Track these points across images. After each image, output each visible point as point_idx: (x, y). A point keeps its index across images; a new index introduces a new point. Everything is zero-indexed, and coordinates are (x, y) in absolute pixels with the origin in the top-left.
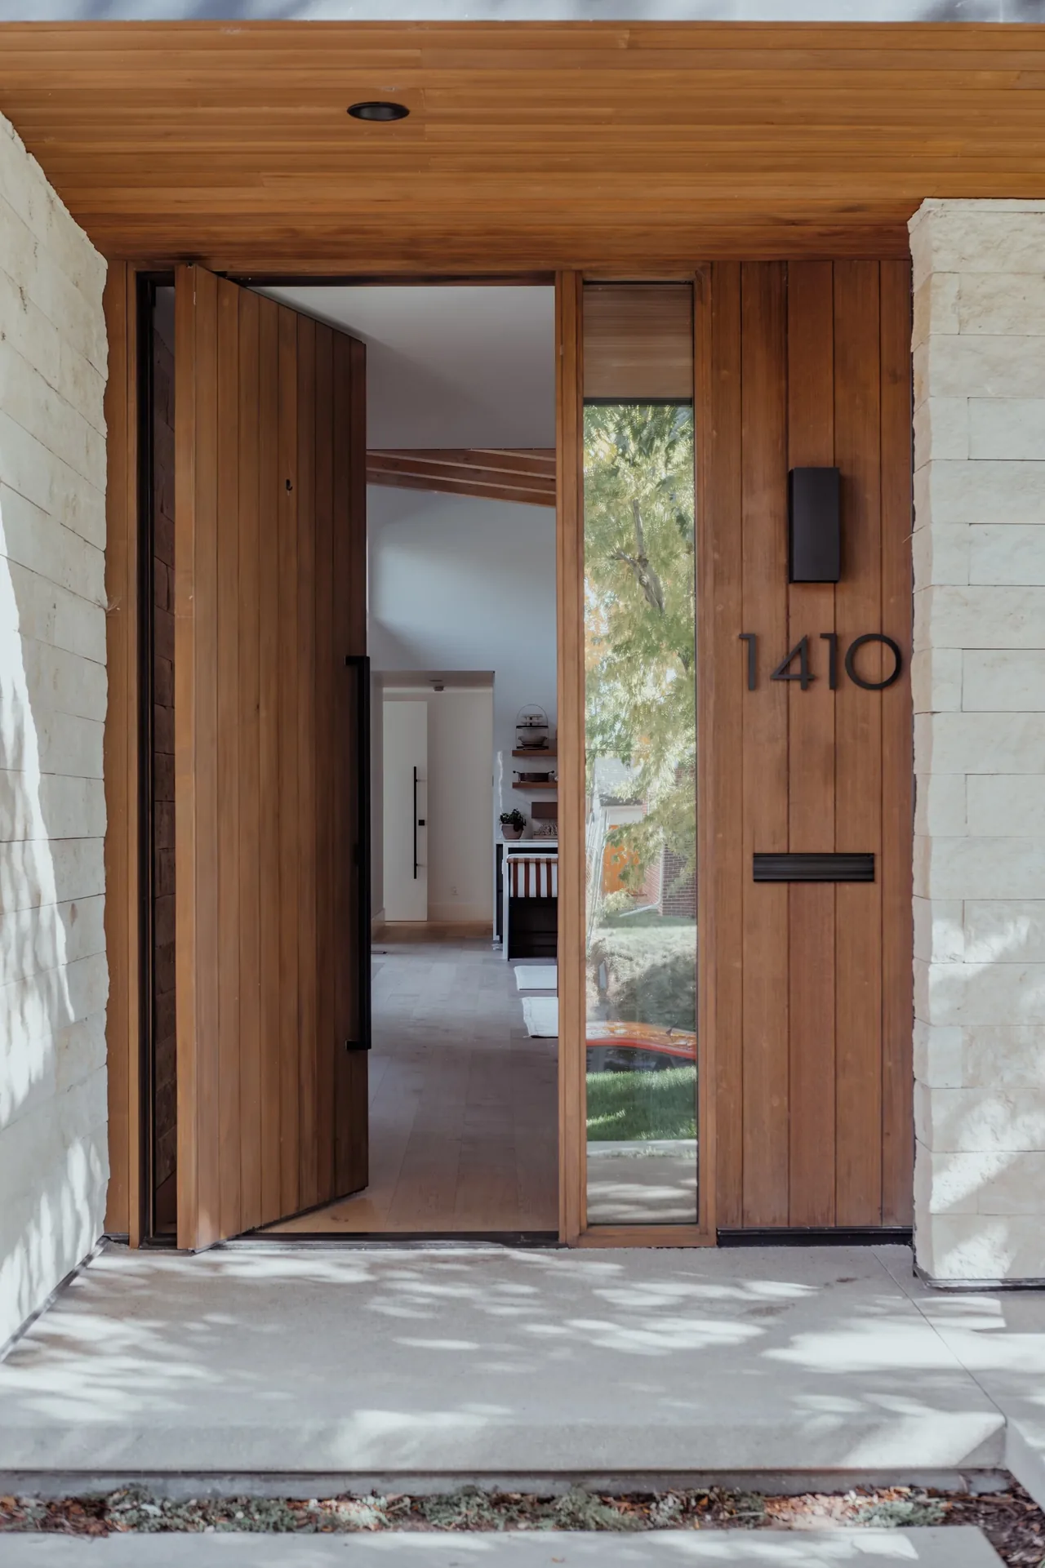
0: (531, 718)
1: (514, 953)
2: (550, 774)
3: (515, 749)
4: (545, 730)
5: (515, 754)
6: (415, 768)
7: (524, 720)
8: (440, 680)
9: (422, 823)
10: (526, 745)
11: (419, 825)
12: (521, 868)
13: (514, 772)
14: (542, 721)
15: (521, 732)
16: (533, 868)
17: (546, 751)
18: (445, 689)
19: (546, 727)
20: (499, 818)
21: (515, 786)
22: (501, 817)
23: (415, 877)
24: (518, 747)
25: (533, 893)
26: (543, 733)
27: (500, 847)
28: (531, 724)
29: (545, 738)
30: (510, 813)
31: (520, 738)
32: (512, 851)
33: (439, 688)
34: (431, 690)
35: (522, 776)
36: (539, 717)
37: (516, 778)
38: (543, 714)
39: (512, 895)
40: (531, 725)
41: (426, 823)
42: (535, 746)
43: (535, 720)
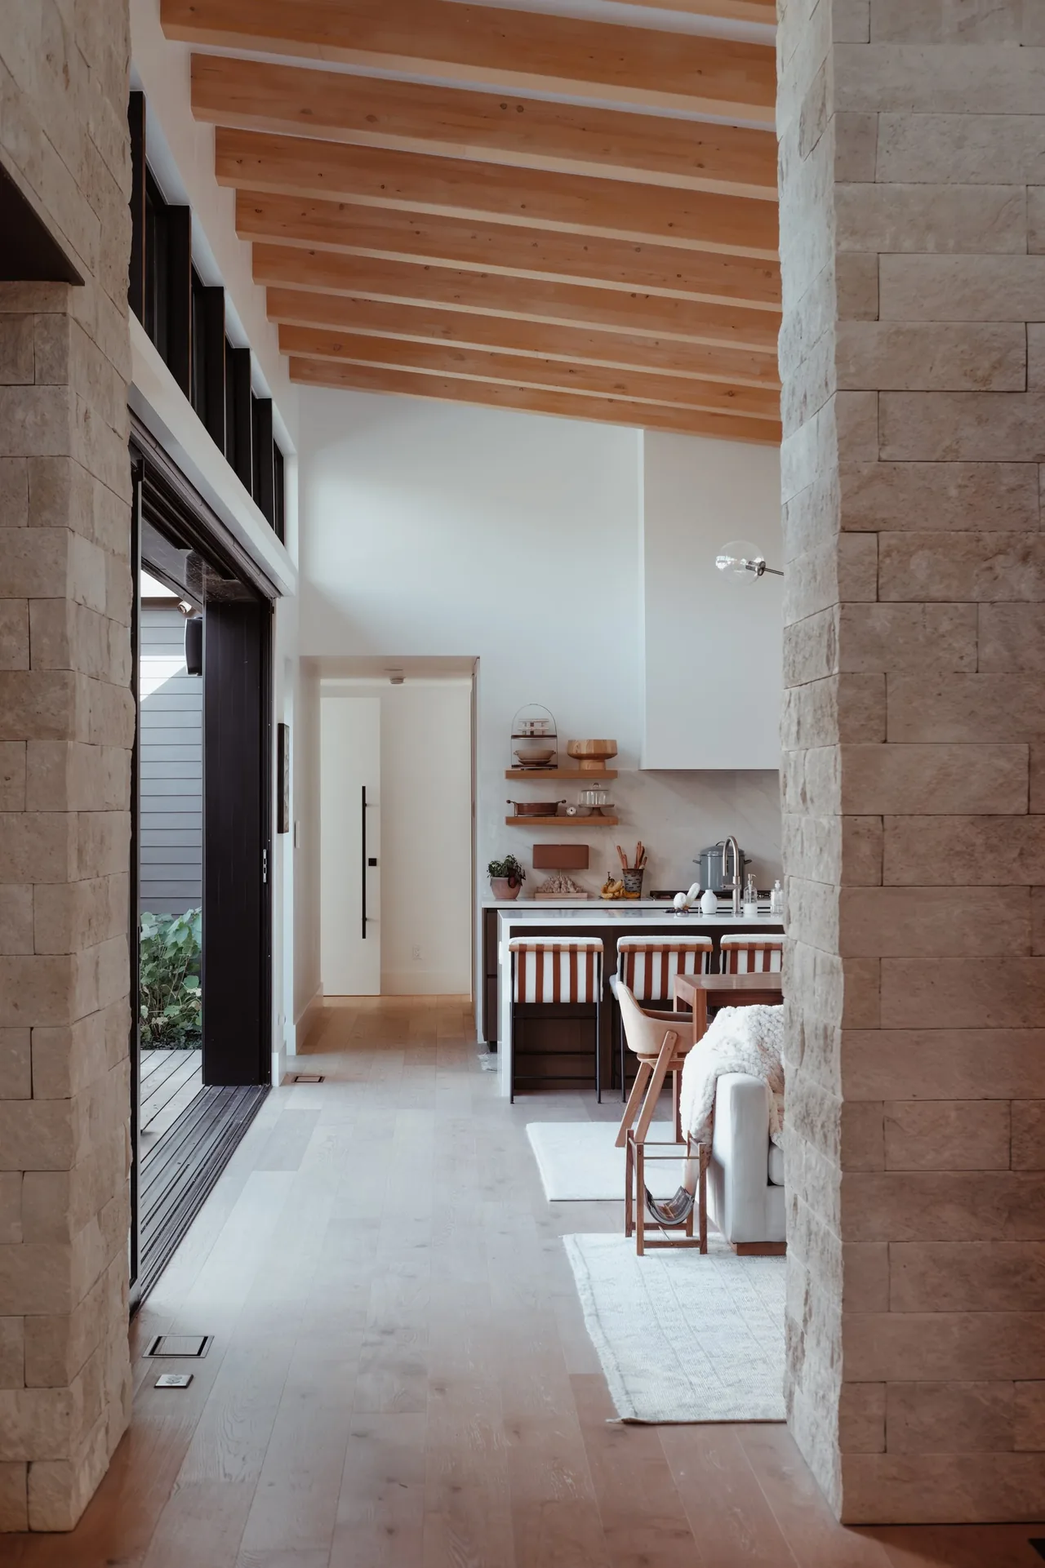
0: (532, 725)
1: (521, 1086)
2: (560, 804)
3: (510, 769)
4: (554, 740)
5: (510, 775)
6: (364, 788)
7: (523, 727)
8: (397, 670)
9: (373, 862)
10: (525, 764)
11: (370, 865)
12: (531, 960)
13: (509, 802)
14: (549, 729)
15: (519, 744)
16: (548, 960)
17: (554, 771)
18: (405, 680)
19: (555, 736)
20: (487, 868)
21: (510, 821)
22: (490, 866)
23: (364, 937)
24: (514, 766)
25: (548, 996)
26: (549, 745)
27: (491, 915)
28: (532, 732)
29: (553, 753)
30: (502, 861)
31: (517, 753)
32: (516, 931)
33: (399, 680)
34: (386, 682)
35: (520, 808)
36: (543, 722)
37: (511, 811)
38: (551, 719)
39: (516, 999)
40: (532, 735)
41: (378, 862)
42: (538, 764)
43: (538, 728)
